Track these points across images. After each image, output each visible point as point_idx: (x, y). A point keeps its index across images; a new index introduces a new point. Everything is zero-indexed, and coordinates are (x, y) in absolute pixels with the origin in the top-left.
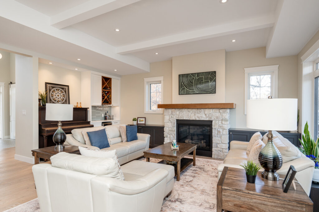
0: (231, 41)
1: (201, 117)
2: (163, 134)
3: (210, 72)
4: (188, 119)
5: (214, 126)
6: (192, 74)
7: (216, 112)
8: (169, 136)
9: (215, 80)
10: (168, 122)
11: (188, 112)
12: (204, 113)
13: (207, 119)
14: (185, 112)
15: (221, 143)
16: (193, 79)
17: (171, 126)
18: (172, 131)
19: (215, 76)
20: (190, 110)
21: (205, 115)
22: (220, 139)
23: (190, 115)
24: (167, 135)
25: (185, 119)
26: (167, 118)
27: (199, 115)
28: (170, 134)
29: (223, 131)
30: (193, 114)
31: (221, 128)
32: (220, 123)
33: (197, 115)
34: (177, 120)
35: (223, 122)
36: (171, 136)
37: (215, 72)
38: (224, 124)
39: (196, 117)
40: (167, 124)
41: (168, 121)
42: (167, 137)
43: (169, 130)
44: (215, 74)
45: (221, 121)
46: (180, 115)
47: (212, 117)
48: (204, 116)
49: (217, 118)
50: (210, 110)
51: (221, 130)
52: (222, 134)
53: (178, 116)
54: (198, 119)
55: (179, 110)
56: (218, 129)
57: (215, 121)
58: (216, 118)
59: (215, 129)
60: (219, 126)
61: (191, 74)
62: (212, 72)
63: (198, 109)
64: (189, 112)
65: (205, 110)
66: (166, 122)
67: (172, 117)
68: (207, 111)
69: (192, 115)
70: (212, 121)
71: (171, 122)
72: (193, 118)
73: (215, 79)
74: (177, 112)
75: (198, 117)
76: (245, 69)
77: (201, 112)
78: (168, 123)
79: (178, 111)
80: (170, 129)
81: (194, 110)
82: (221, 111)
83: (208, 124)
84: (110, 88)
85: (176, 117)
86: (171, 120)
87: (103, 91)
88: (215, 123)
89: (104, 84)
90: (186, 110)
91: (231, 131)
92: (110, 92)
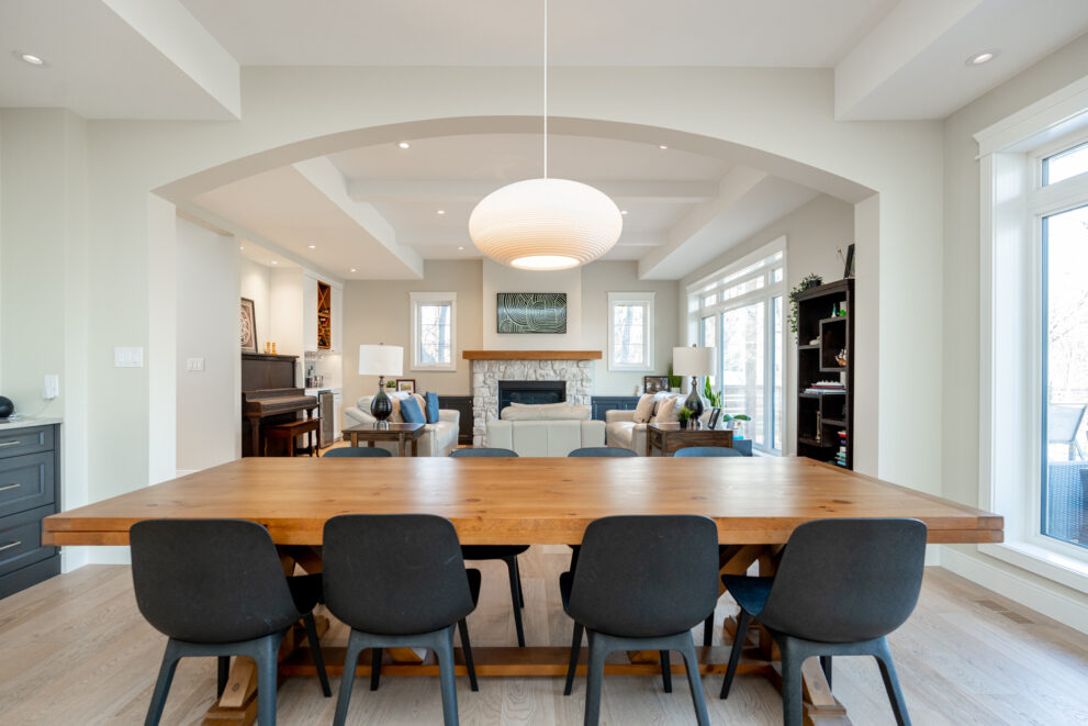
1: (547, 375)
2: (472, 411)
3: (557, 294)
5: (569, 390)
6: (525, 294)
7: (572, 367)
8: (483, 414)
9: (566, 310)
12: (553, 368)
13: (558, 379)
14: (516, 367)
17: (489, 394)
18: (491, 403)
19: (566, 302)
20: (526, 362)
21: (555, 372)
24: (480, 412)
25: (516, 379)
26: (479, 378)
27: (543, 372)
28: (486, 411)
29: (583, 398)
30: (531, 371)
31: (581, 394)
32: (578, 386)
33: (539, 371)
34: (500, 382)
35: (584, 384)
37: (565, 295)
38: (585, 387)
40: (479, 391)
41: (482, 385)
42: (479, 416)
43: (484, 403)
44: (566, 298)
45: (580, 382)
47: (566, 376)
48: (552, 374)
49: (574, 376)
50: (562, 362)
51: (580, 397)
53: (502, 374)
54: (541, 379)
56: (576, 396)
57: (570, 382)
58: (572, 378)
59: (571, 395)
60: (577, 390)
61: (521, 294)
62: (559, 294)
64: (525, 366)
65: (554, 362)
66: (478, 387)
67: (490, 376)
68: (557, 365)
70: (564, 383)
71: (489, 387)
73: (566, 307)
74: (501, 366)
75: (541, 375)
76: (608, 293)
77: (547, 366)
78: (483, 389)
79: (503, 364)
81: (534, 363)
82: (581, 364)
83: (559, 387)
84: (329, 309)
85: (499, 377)
86: (488, 382)
87: (320, 317)
88: (571, 385)
89: (320, 299)
90: (519, 362)
91: (593, 399)
92: (328, 320)
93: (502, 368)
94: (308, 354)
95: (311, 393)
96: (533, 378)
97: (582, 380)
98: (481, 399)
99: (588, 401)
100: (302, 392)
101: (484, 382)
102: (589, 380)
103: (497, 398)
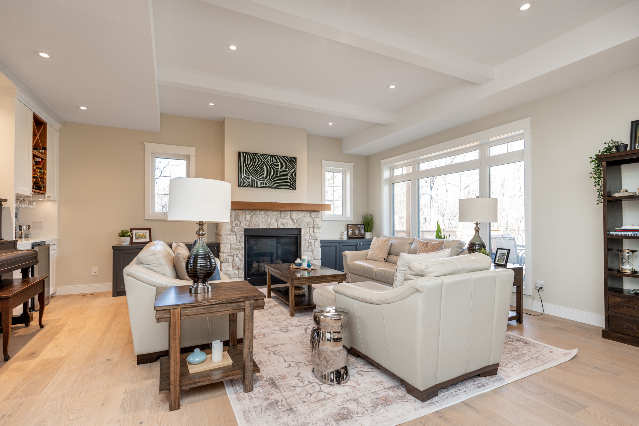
0: (328, 124)
1: (287, 223)
3: (289, 157)
4: (267, 227)
5: (304, 236)
6: (263, 155)
7: (306, 217)
8: (230, 259)
9: (296, 170)
10: (230, 234)
11: (266, 217)
12: (291, 218)
13: (295, 227)
14: (261, 217)
15: (313, 259)
16: (264, 163)
17: (235, 241)
18: (237, 249)
19: (296, 165)
20: (269, 212)
21: (293, 220)
22: (312, 254)
23: (269, 222)
24: (227, 257)
27: (284, 221)
28: (233, 256)
29: (315, 242)
30: (273, 220)
31: (313, 239)
32: (311, 232)
33: (281, 220)
34: (246, 230)
35: (315, 230)
36: (236, 259)
37: (296, 158)
38: (316, 233)
39: (279, 224)
40: (227, 238)
41: (229, 232)
42: (227, 261)
43: (231, 249)
44: (296, 161)
45: (312, 229)
46: (254, 220)
47: (302, 224)
48: (291, 222)
49: (308, 224)
50: (298, 213)
51: (313, 242)
52: (314, 246)
53: (248, 223)
54: (282, 227)
55: (250, 212)
56: (310, 240)
57: (304, 229)
58: (306, 225)
59: (306, 240)
60: (310, 236)
61: (260, 154)
62: (291, 157)
63: (281, 211)
64: (268, 216)
65: (292, 212)
66: (226, 233)
67: (237, 225)
68: (295, 215)
69: (272, 222)
70: (299, 230)
71: (236, 235)
72: (274, 225)
73: (296, 168)
74: (247, 216)
75: (282, 224)
76: (323, 161)
77: (286, 216)
78: (229, 237)
79: (249, 214)
80: (234, 246)
81: (275, 213)
82: (313, 214)
83: (296, 233)
84: (45, 149)
85: (245, 225)
86: (235, 230)
87: (34, 156)
88: (305, 232)
89: (35, 135)
90: (263, 212)
91: (322, 242)
92: (44, 161)
93: (248, 217)
94: (20, 199)
95: (24, 245)
96: (275, 226)
97: (314, 228)
98: (228, 246)
99: (318, 244)
100: (13, 245)
101: (232, 230)
102: (319, 228)
103: (243, 244)
